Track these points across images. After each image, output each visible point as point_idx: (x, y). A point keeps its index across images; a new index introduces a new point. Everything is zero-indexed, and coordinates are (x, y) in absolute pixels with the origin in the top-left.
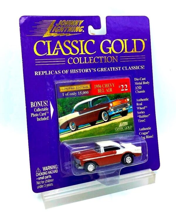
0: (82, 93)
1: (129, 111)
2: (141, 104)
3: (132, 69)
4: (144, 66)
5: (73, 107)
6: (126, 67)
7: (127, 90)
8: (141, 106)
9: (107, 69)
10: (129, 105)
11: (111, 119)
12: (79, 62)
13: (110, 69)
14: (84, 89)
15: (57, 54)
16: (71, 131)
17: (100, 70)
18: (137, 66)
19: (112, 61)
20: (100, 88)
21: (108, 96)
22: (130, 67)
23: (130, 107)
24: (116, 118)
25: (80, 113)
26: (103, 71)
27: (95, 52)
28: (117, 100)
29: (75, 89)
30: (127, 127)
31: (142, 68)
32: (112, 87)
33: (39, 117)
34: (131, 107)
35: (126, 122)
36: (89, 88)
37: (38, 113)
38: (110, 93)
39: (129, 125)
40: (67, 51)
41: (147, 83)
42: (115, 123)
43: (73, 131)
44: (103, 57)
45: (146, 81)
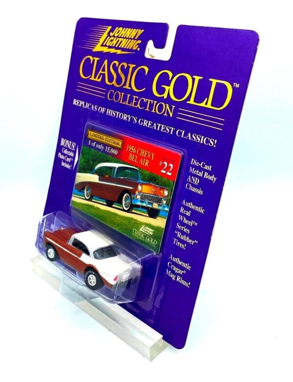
0: (110, 149)
1: (161, 213)
2: (188, 214)
3: (193, 139)
4: (216, 141)
5: (95, 165)
6: (183, 132)
7: (170, 174)
8: (188, 218)
9: (152, 125)
10: (164, 202)
11: (133, 211)
12: (120, 101)
13: (157, 126)
14: (114, 145)
15: (99, 80)
16: (84, 198)
17: (142, 123)
18: (203, 137)
19: (164, 113)
20: (133, 153)
21: (141, 171)
22: (189, 134)
23: (164, 207)
24: (140, 213)
25: (100, 180)
26: (146, 126)
27: (144, 89)
28: (150, 185)
29: (104, 141)
30: (150, 239)
31: (211, 144)
32: (150, 159)
33: (64, 161)
34: (167, 209)
35: (151, 230)
36: (120, 147)
37: (65, 155)
38: (144, 167)
39: (154, 237)
40: (111, 78)
41: (212, 178)
42: (135, 220)
43: (86, 199)
44: (152, 101)
45: (210, 173)
